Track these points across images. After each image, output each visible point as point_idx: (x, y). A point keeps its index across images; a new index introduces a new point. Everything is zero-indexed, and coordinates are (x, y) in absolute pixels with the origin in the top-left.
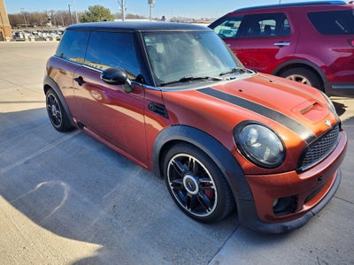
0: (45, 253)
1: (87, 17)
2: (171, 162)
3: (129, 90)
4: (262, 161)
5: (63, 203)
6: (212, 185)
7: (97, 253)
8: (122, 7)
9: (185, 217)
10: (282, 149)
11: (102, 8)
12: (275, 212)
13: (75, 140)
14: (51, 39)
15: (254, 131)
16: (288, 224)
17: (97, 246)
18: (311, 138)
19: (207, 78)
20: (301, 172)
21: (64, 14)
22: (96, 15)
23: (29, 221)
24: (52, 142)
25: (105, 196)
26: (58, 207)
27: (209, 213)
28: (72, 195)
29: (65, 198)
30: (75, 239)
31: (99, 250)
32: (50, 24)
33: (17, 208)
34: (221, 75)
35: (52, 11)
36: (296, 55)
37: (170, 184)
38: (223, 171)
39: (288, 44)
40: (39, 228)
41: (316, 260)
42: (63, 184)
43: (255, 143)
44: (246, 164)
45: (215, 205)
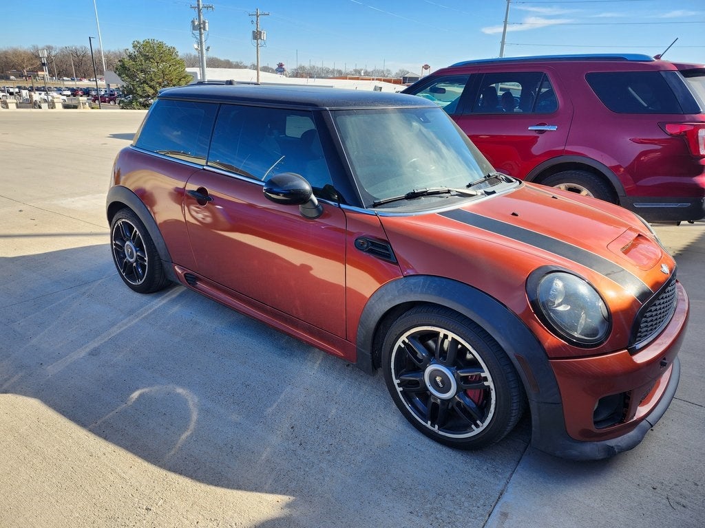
0: (191, 517)
1: (129, 63)
2: (399, 343)
3: (314, 213)
4: (576, 335)
5: (192, 425)
6: (485, 379)
7: (287, 511)
8: (200, 43)
9: (426, 441)
10: (605, 313)
11: (160, 45)
12: (595, 423)
13: (176, 309)
14: (52, 105)
15: (559, 284)
16: (613, 442)
17: (285, 499)
18: (644, 296)
19: (449, 192)
20: (634, 352)
21: (75, 53)
22: (147, 58)
23: (140, 460)
24: (131, 312)
25: (270, 410)
26: (188, 433)
27: (477, 431)
28: (205, 411)
29: (195, 416)
30: (239, 488)
31: (289, 505)
32: (45, 73)
33: (106, 438)
34: (469, 186)
35: (49, 48)
36: (568, 148)
37: (396, 382)
38: (511, 354)
39: (554, 128)
40: (164, 472)
41: (665, 501)
42: (180, 390)
43: (559, 305)
44: (550, 340)
45: (490, 416)
